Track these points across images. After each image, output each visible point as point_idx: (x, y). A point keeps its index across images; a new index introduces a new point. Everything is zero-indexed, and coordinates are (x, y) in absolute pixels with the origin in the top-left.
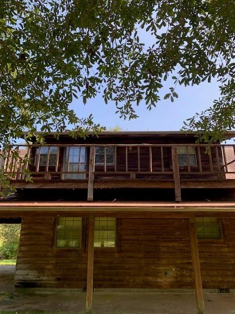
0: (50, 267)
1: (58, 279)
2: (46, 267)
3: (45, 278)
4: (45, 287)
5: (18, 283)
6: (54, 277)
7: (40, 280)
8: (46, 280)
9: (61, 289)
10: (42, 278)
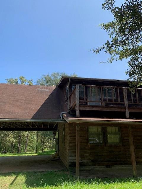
0: (87, 155)
1: (92, 161)
2: (86, 155)
3: (85, 161)
4: (86, 166)
5: (70, 164)
6: (90, 160)
7: (83, 162)
8: (86, 162)
9: (94, 167)
10: (83, 161)
